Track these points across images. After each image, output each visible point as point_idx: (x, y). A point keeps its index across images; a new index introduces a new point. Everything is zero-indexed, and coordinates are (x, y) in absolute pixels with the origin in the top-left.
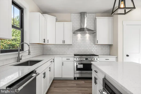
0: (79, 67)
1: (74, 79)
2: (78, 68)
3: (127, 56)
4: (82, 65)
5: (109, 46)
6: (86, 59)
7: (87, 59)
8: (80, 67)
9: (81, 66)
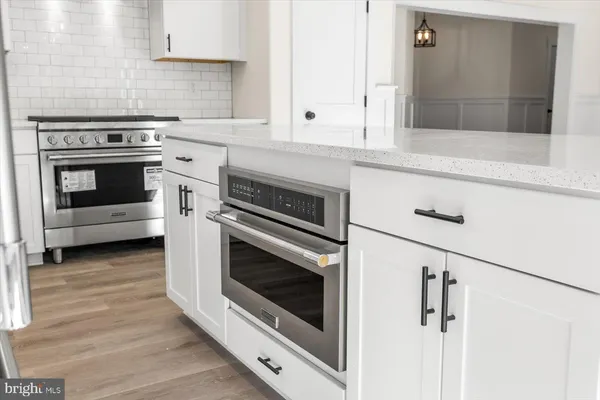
0: (74, 189)
1: (44, 261)
2: (65, 190)
3: (309, 115)
4: (93, 172)
5: (229, 69)
6: (111, 138)
7: (118, 138)
8: (80, 184)
9: (85, 181)
